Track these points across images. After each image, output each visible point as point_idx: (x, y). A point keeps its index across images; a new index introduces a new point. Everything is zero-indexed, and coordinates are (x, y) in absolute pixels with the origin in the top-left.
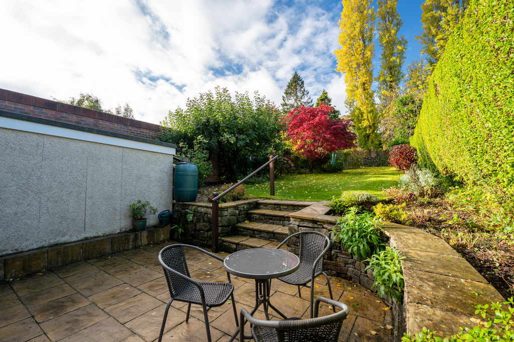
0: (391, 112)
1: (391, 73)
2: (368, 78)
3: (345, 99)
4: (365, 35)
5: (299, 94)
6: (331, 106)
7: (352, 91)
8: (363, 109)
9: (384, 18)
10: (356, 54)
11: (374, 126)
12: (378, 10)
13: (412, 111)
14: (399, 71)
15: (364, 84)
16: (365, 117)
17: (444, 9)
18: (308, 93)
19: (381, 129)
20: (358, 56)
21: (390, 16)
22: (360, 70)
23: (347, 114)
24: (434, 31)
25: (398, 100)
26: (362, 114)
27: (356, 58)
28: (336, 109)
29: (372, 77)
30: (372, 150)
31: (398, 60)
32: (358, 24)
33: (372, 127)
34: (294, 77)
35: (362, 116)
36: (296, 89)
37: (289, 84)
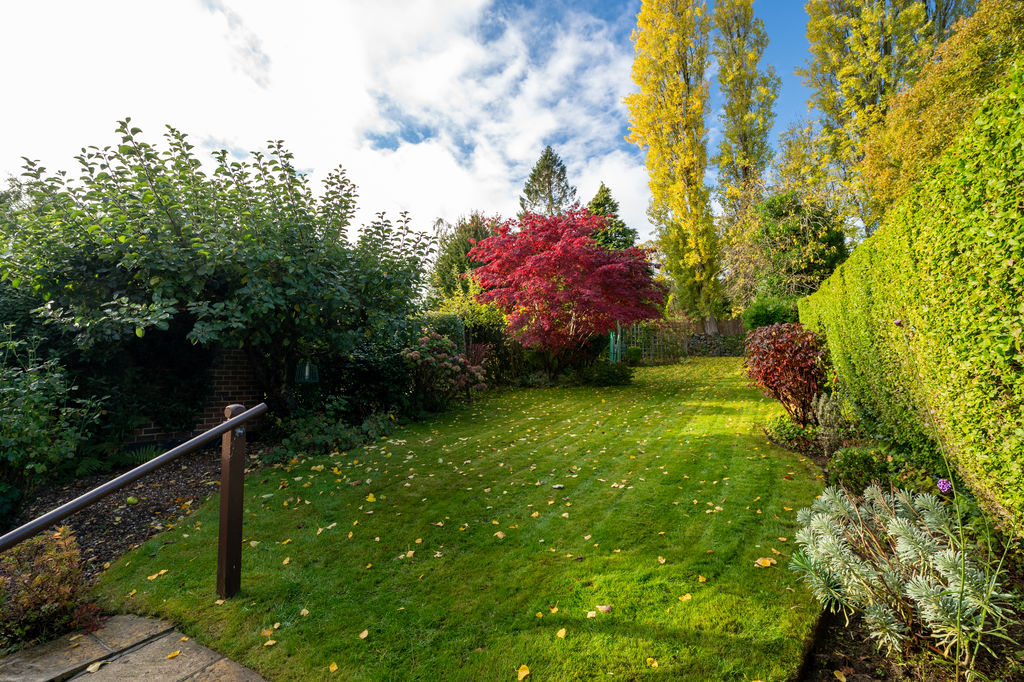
0: (746, 235)
1: (745, 149)
2: (695, 158)
3: (647, 205)
4: (689, 65)
5: (556, 194)
6: (619, 219)
7: (663, 186)
8: (687, 226)
9: (728, 30)
10: (669, 105)
11: (710, 266)
12: (715, 11)
13: (796, 232)
14: (763, 144)
15: (688, 171)
16: (692, 244)
17: (856, 12)
18: (574, 192)
19: (727, 271)
20: (673, 108)
21: (740, 25)
22: (678, 141)
23: (654, 238)
24: (834, 58)
25: (761, 205)
26: (684, 237)
27: (669, 112)
28: (630, 226)
29: (705, 155)
30: (708, 319)
31: (760, 120)
32: (674, 38)
33: (707, 268)
34: (546, 157)
35: (685, 244)
36: (550, 183)
37: (534, 171)
